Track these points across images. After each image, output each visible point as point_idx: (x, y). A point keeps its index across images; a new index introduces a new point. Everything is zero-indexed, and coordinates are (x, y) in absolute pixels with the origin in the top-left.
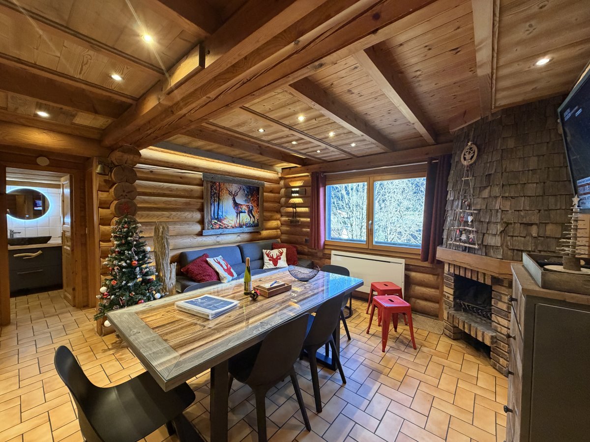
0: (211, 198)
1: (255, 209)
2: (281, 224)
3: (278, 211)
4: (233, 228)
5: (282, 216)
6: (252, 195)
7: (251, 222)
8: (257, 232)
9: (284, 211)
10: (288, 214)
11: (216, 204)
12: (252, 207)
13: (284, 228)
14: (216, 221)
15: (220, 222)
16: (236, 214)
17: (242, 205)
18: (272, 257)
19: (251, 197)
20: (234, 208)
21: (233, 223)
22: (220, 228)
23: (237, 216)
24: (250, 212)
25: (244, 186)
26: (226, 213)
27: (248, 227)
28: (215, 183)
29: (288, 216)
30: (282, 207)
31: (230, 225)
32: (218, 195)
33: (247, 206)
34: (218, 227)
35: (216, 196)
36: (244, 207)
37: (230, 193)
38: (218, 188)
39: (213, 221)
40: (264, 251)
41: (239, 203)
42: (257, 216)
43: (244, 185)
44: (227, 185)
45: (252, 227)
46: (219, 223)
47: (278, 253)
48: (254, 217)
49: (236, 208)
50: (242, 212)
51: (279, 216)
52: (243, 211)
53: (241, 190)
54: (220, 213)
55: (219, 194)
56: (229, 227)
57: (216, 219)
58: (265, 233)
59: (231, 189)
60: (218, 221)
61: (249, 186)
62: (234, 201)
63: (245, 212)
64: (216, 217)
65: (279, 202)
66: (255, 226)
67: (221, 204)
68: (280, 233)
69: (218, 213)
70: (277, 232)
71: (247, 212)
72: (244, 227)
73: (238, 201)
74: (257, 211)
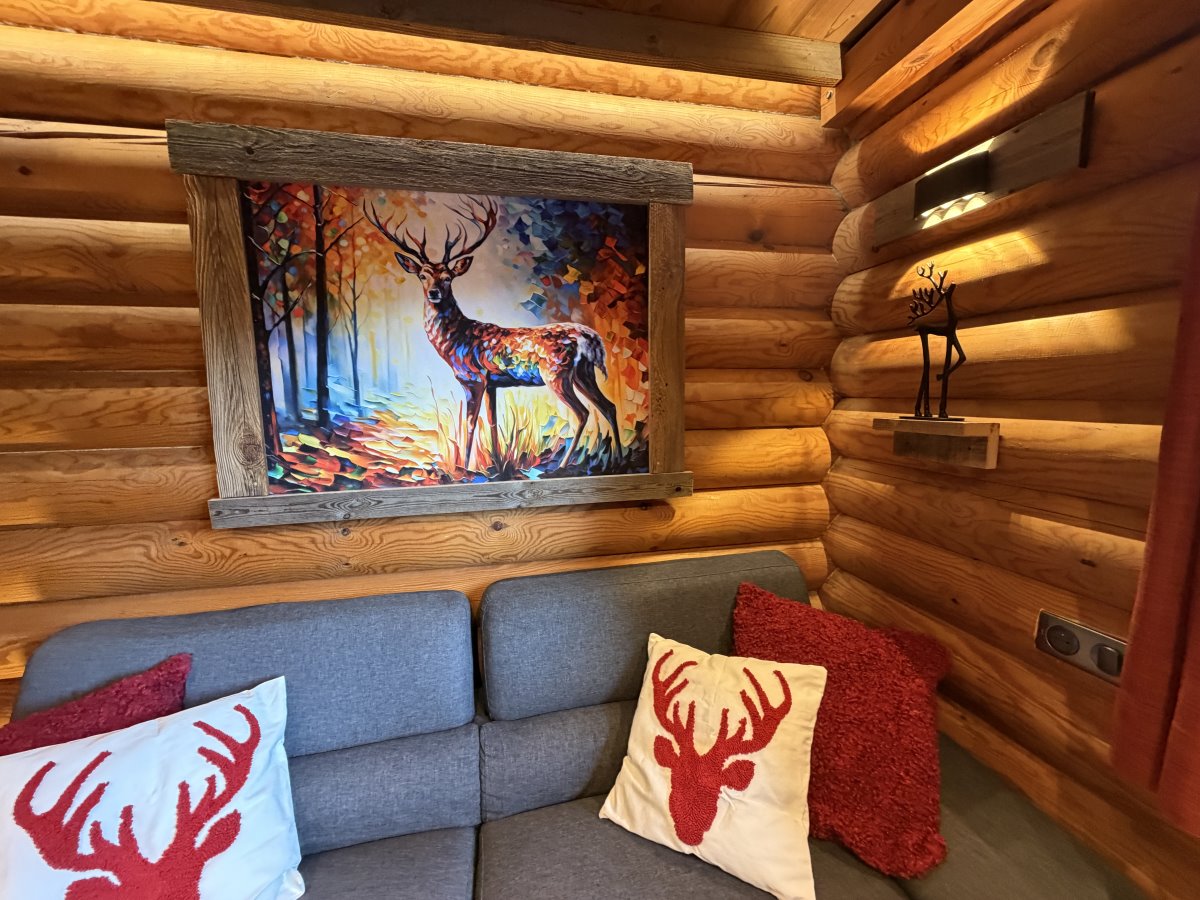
0: (258, 289)
1: (616, 356)
2: (836, 452)
3: (813, 367)
4: (445, 479)
5: (840, 398)
6: (590, 266)
7: (589, 443)
8: (645, 505)
9: (855, 365)
10: (881, 386)
11: (303, 331)
12: (593, 342)
13: (854, 481)
14: (314, 442)
15: (345, 443)
16: (462, 395)
17: (506, 333)
18: (685, 734)
19: (585, 277)
20: (446, 356)
21: (441, 451)
22: (340, 481)
23: (473, 408)
24: (576, 377)
25: (519, 207)
26: (388, 386)
27: (561, 473)
28: (280, 191)
29: (883, 401)
30: (843, 334)
31: (421, 463)
32: (312, 272)
33: (549, 336)
34: (324, 474)
35: (303, 282)
36: (528, 346)
37: (411, 258)
38: (309, 226)
39: (285, 438)
40: (658, 644)
41: (484, 319)
42: (631, 403)
43: (523, 198)
44: (381, 204)
45: (597, 470)
46: (333, 451)
47: (739, 712)
48: (608, 409)
49: (461, 352)
50: (510, 380)
51: (815, 398)
52: (520, 372)
53: (494, 233)
54: (340, 391)
55: (320, 264)
56: (415, 477)
57: (311, 428)
58: (700, 509)
59: (412, 229)
60: (328, 439)
61: (562, 203)
62: (446, 307)
63: (533, 381)
64: (312, 415)
65: (825, 310)
66: (615, 467)
67: (339, 334)
68: (825, 505)
69: (323, 391)
70: (801, 499)
71: (547, 376)
72: (534, 474)
73: (477, 303)
74: (630, 373)
